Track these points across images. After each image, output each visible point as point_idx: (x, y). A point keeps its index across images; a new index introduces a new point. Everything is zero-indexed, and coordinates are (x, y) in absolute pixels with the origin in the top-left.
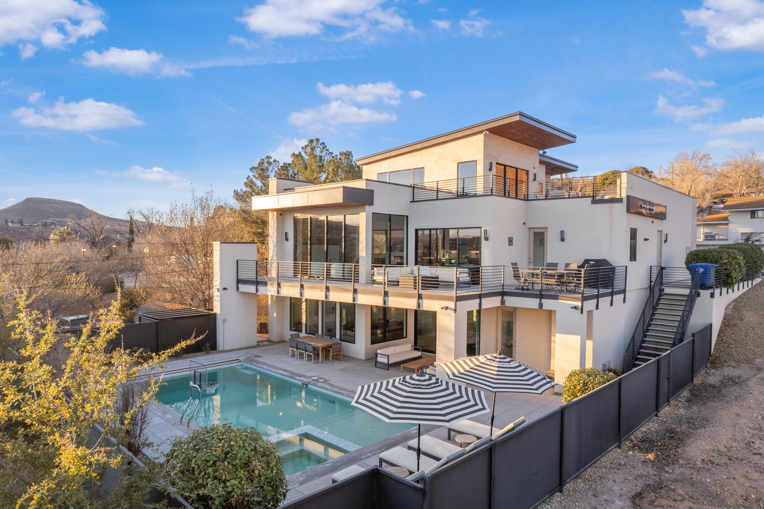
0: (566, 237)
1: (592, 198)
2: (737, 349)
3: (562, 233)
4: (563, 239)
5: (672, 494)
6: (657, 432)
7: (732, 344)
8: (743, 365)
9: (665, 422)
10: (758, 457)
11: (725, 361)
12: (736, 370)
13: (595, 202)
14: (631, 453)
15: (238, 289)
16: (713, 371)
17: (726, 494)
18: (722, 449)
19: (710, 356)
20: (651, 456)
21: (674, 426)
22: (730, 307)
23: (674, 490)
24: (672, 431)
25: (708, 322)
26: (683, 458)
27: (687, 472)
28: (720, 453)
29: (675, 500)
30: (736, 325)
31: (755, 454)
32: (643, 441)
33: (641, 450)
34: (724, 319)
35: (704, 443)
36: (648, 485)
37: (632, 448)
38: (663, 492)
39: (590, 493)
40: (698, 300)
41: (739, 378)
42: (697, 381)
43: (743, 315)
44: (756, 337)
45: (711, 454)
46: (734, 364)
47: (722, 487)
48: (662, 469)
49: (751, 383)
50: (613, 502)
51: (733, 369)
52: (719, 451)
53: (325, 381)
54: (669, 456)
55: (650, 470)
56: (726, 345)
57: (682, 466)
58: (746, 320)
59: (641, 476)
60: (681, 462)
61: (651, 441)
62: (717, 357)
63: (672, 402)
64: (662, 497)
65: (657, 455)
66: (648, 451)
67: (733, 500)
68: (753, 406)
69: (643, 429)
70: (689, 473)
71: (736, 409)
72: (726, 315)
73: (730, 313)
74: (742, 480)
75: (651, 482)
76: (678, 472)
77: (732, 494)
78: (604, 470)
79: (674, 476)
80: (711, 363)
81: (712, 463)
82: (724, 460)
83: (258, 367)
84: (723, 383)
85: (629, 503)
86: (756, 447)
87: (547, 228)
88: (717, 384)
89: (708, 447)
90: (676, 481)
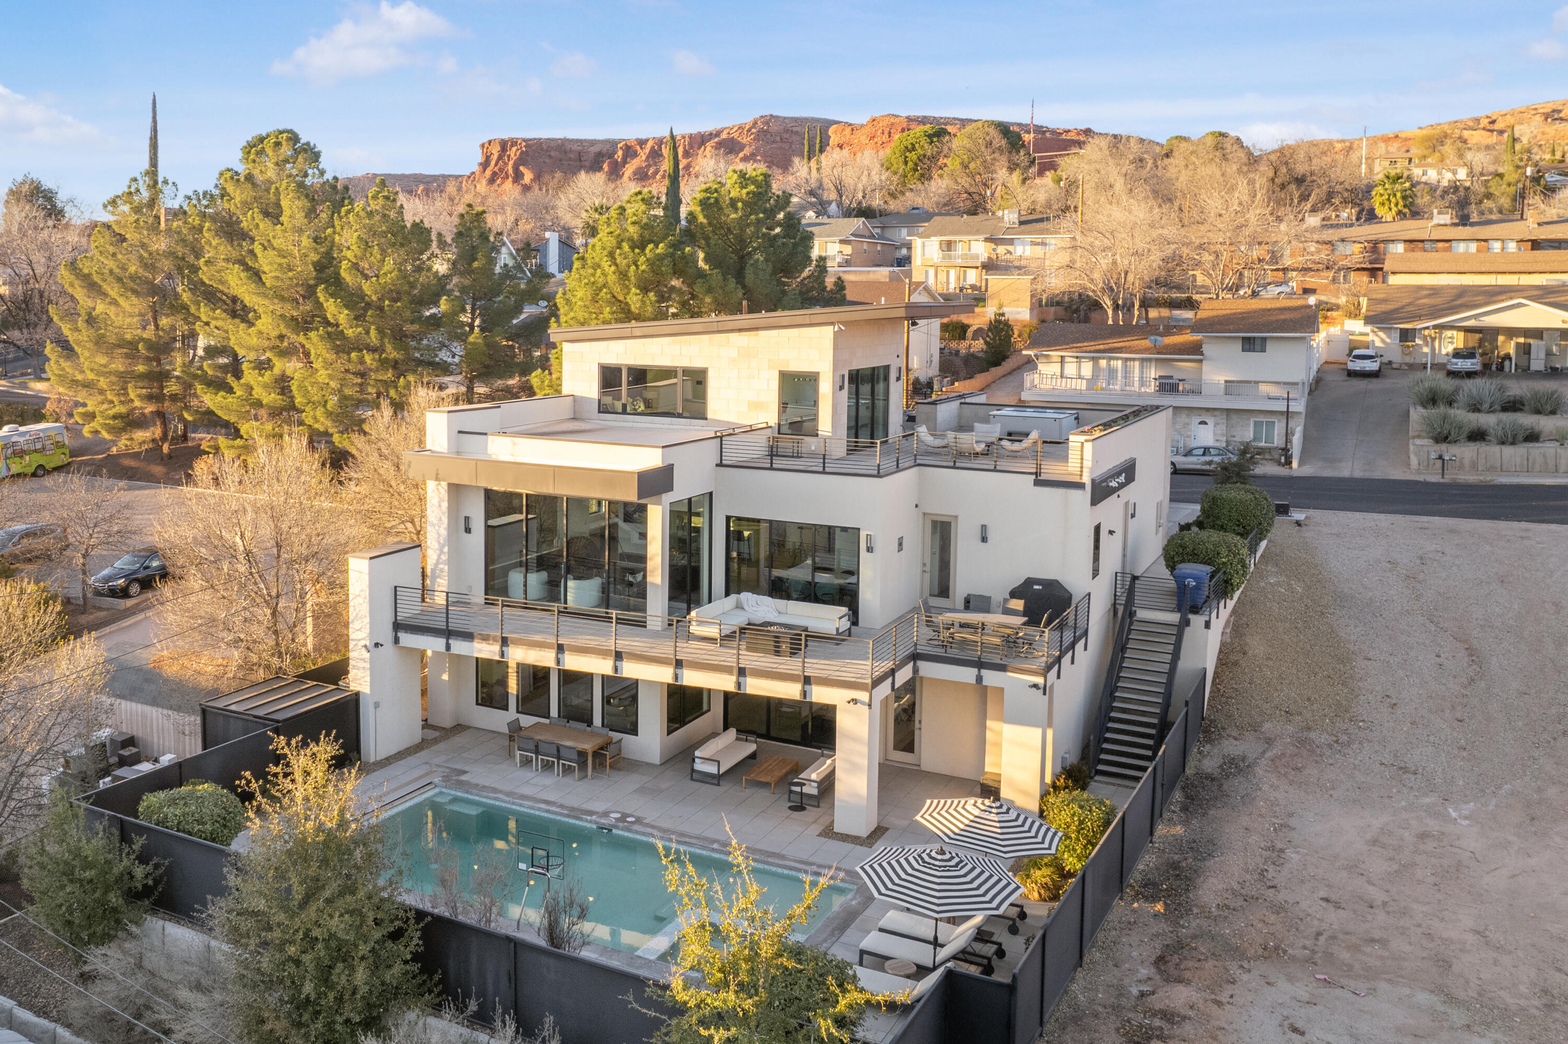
0: (990, 536)
1: (1034, 477)
2: (1240, 706)
3: (984, 528)
4: (984, 539)
5: (1194, 953)
6: (1157, 869)
7: (1232, 698)
8: (1247, 734)
9: (1163, 851)
10: (1273, 890)
11: (1223, 728)
12: (1238, 743)
13: (1039, 483)
14: (1136, 905)
15: (396, 640)
16: (1208, 747)
17: (1246, 945)
18: (1236, 886)
19: (1203, 719)
20: (1159, 907)
21: (1176, 857)
22: (1228, 630)
23: (1195, 949)
24: (1175, 866)
25: (1201, 666)
26: (1196, 905)
27: (1204, 923)
28: (1235, 893)
29: (1199, 960)
30: (1236, 664)
31: (1270, 887)
32: (1145, 886)
33: (1146, 899)
34: (1220, 652)
35: (1215, 881)
36: (1168, 946)
37: (1136, 898)
38: (1185, 952)
39: (1110, 963)
40: (1188, 631)
41: (1243, 760)
42: (1189, 771)
43: (1246, 644)
44: (1264, 685)
45: (1225, 895)
46: (1235, 733)
47: (1241, 938)
48: (1176, 924)
49: (1259, 771)
50: (1137, 971)
51: (1235, 742)
52: (1232, 889)
53: (639, 821)
54: (1180, 904)
55: (1164, 927)
56: (1224, 699)
57: (1196, 916)
58: (1250, 653)
59: (1157, 935)
60: (1195, 910)
61: (1154, 884)
62: (1211, 721)
63: (1164, 816)
64: (1185, 958)
65: (1165, 903)
66: (1154, 899)
67: (1253, 951)
68: (1263, 811)
69: (1141, 867)
70: (1206, 924)
71: (1245, 820)
72: (1223, 644)
73: (1229, 640)
74: (1260, 925)
75: (1169, 942)
76: (1194, 925)
77: (1251, 944)
78: (1114, 933)
79: (1192, 931)
80: (1204, 732)
81: (1228, 907)
82: (1240, 902)
83: (487, 797)
84: (1223, 770)
85: (1153, 970)
86: (1270, 877)
87: (956, 517)
88: (1216, 773)
89: (1220, 887)
90: (1195, 937)
